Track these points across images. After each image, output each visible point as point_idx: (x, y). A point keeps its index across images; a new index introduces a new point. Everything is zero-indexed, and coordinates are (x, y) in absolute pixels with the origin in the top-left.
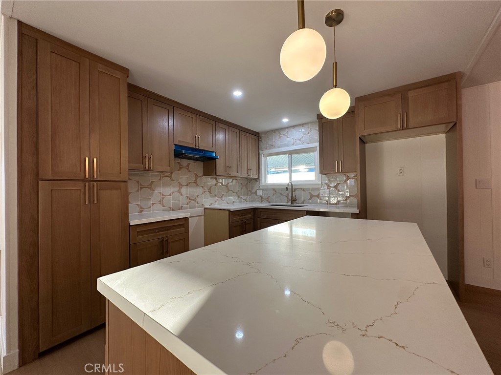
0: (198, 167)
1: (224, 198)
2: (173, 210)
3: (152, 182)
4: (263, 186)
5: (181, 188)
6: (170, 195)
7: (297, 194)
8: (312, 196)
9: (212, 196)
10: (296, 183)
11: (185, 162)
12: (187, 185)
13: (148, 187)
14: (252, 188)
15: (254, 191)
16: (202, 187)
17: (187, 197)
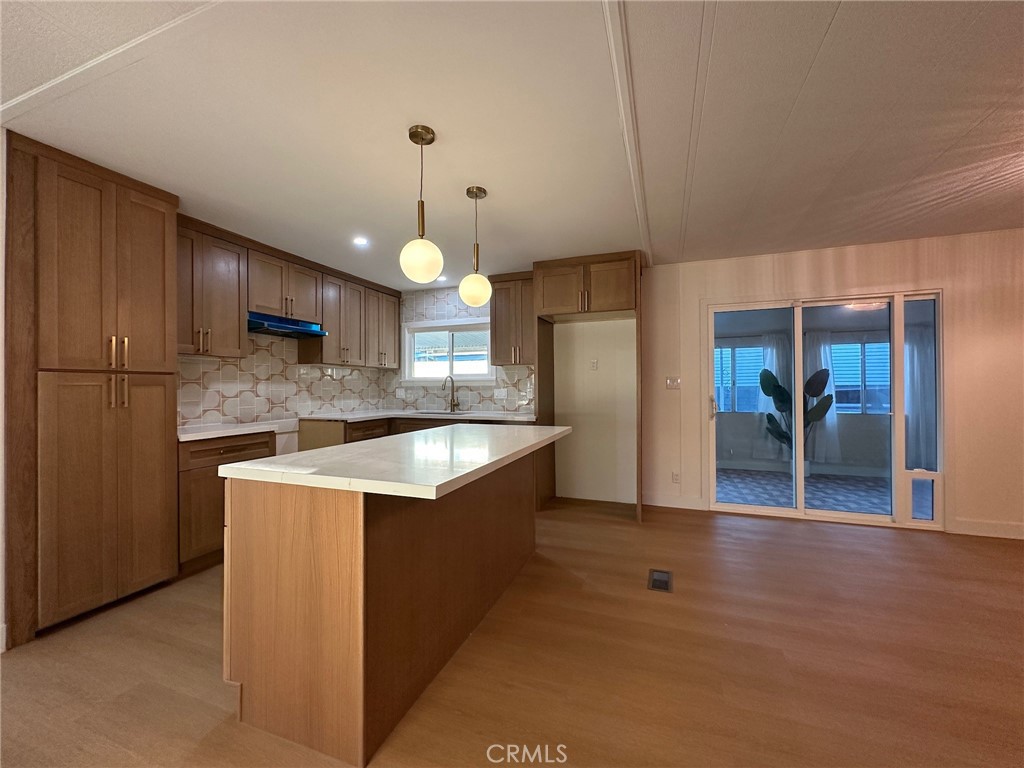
0: (289, 348)
1: (335, 402)
2: (242, 422)
3: (204, 373)
4: (406, 382)
5: (257, 384)
6: (236, 396)
7: (461, 395)
8: (482, 399)
9: (313, 399)
10: (459, 378)
11: (264, 340)
12: (268, 379)
13: (197, 382)
14: (389, 384)
15: (390, 390)
16: (296, 382)
17: (268, 399)
